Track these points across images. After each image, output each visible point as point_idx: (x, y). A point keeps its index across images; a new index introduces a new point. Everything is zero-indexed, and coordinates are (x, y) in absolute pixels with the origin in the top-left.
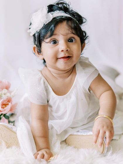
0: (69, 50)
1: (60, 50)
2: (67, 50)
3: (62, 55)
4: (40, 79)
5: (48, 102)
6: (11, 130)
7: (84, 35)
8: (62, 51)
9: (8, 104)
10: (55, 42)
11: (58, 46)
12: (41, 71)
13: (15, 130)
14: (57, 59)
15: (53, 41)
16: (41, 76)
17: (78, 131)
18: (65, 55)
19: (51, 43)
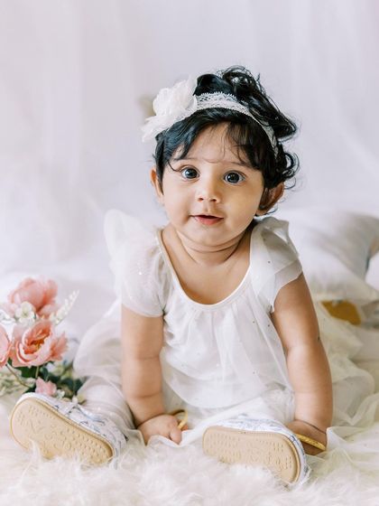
0: (218, 201)
1: (198, 197)
2: (214, 200)
3: (199, 209)
4: (155, 251)
5: (164, 314)
6: (54, 413)
7: (289, 164)
8: (201, 199)
9: (42, 342)
10: (193, 173)
11: (195, 184)
12: (162, 232)
13: (64, 413)
14: (189, 217)
15: (189, 170)
16: (158, 243)
17: (235, 418)
18: (206, 210)
19: (184, 173)
